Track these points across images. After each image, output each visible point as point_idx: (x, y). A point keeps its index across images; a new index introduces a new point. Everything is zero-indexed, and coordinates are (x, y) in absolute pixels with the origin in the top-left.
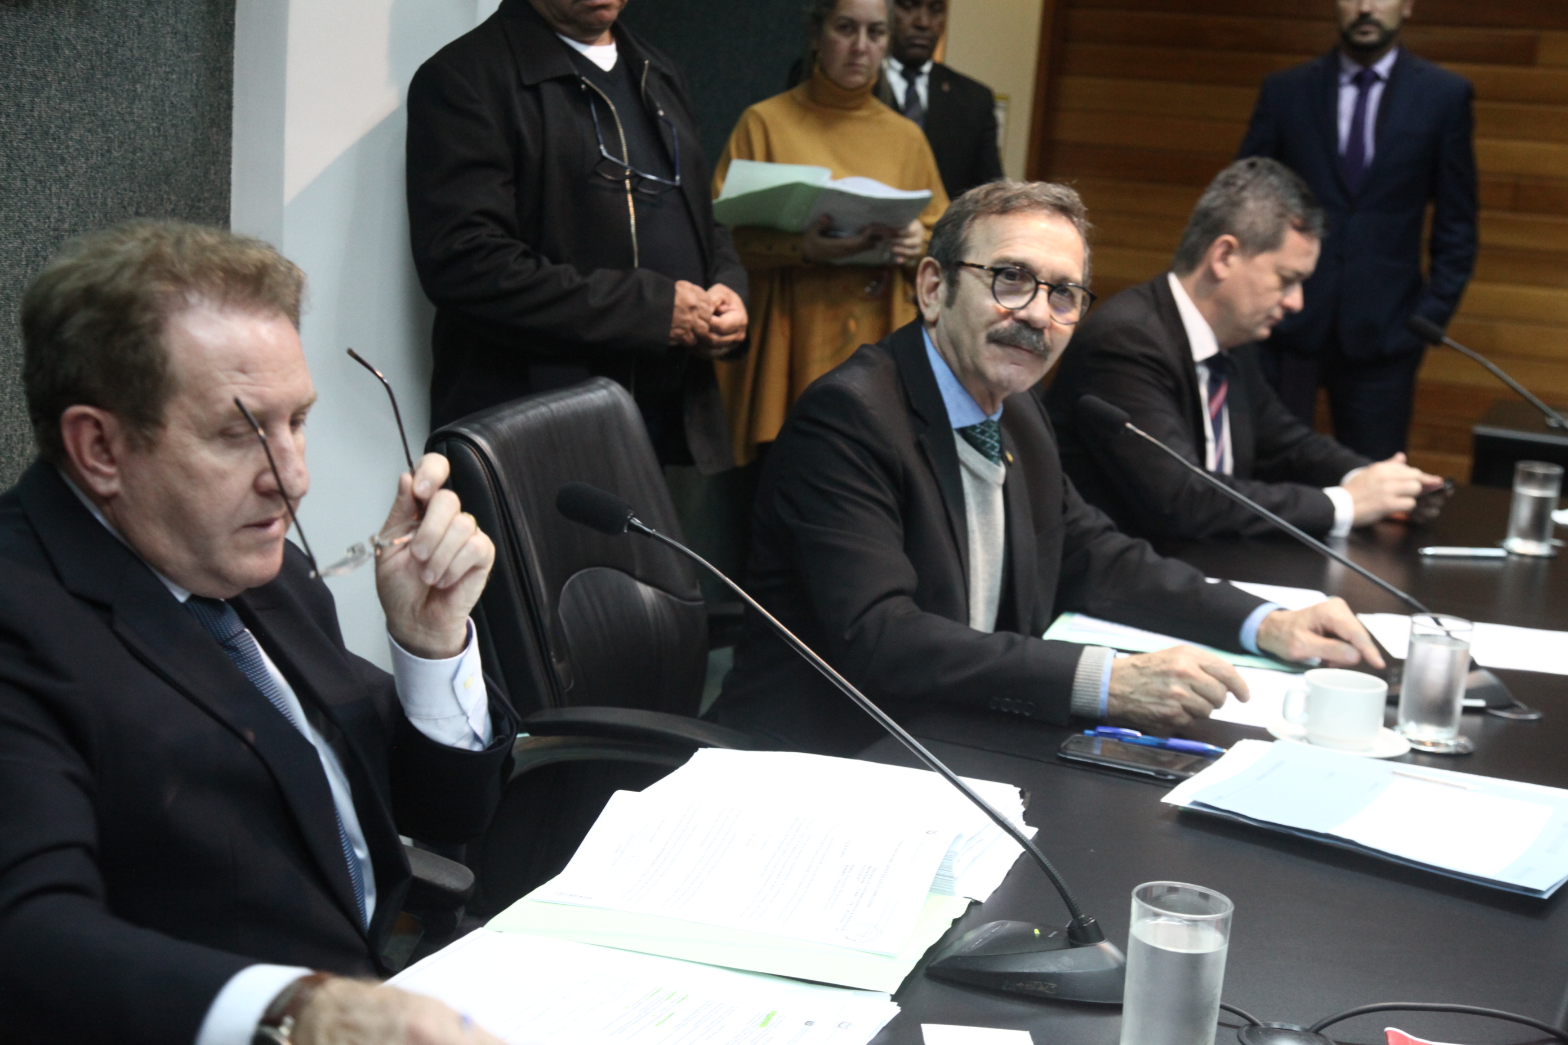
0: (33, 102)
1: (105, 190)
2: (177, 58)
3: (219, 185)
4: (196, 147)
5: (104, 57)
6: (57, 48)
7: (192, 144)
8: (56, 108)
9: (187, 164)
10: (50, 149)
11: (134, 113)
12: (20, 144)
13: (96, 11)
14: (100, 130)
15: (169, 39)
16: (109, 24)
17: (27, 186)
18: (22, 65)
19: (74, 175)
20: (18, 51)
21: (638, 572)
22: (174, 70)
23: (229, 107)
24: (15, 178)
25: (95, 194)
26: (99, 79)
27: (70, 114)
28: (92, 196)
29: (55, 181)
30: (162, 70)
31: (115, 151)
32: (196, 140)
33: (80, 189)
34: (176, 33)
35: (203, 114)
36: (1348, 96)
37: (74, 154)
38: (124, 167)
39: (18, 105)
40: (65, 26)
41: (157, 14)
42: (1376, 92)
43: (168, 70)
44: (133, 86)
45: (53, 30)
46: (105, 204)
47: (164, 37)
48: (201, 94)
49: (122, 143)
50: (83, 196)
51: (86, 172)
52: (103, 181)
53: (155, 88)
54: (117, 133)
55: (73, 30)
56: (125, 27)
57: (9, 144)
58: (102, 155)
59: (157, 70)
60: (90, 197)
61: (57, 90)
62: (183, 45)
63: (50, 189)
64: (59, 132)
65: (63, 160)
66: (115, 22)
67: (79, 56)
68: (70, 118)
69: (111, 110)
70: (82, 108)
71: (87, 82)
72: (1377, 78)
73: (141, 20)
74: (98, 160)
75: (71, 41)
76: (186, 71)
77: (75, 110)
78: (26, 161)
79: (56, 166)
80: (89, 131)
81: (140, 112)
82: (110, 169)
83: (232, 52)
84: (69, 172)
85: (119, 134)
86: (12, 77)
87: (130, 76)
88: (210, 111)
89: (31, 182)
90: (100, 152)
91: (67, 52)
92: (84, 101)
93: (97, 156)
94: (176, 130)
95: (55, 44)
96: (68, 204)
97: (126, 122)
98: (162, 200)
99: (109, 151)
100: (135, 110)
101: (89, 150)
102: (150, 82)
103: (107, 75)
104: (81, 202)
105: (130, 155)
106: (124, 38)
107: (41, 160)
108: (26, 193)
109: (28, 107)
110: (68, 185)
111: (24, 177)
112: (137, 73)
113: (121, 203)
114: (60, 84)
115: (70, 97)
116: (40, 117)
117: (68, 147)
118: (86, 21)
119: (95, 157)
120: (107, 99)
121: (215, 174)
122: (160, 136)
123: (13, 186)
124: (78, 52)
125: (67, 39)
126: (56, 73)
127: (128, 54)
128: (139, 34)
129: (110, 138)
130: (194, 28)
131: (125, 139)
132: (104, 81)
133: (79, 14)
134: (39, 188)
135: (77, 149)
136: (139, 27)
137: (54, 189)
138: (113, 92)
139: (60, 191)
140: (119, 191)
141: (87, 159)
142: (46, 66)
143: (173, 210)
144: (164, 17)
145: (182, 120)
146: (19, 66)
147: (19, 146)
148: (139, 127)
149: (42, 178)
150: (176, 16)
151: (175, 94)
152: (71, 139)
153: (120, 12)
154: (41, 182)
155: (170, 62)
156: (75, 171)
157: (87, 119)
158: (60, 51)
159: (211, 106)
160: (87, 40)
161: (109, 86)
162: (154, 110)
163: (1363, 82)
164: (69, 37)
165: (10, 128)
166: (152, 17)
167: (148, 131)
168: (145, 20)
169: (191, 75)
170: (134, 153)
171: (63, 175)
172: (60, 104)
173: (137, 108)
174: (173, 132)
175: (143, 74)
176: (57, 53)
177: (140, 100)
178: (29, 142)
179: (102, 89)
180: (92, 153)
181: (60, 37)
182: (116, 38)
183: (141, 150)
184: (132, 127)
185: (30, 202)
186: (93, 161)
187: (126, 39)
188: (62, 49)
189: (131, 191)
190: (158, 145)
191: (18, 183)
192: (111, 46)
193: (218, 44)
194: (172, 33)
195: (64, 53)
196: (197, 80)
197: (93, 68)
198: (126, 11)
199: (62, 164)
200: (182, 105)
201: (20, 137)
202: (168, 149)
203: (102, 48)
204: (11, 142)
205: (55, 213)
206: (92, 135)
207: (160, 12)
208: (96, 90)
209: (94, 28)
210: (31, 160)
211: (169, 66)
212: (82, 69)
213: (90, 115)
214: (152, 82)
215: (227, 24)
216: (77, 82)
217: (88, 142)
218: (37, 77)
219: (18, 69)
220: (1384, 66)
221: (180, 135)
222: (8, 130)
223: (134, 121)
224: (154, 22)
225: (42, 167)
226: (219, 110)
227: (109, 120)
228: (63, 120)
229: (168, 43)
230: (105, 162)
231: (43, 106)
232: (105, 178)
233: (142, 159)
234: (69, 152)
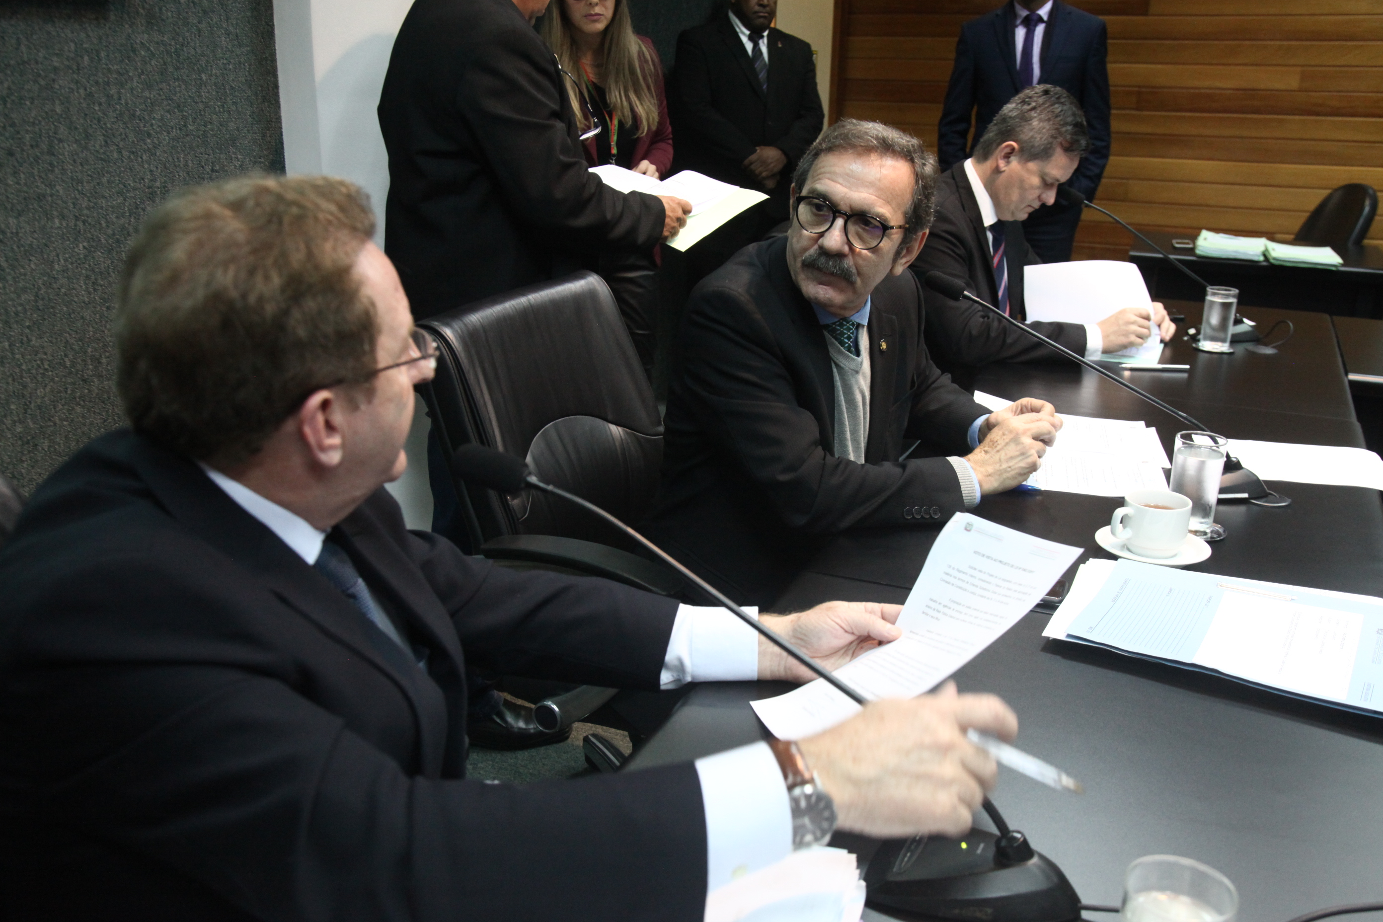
0: (119, 93)
1: (186, 155)
2: (231, 53)
3: (274, 144)
4: (254, 118)
5: (173, 55)
6: (134, 50)
7: (250, 116)
8: (138, 96)
9: (248, 131)
10: (138, 127)
11: (202, 96)
12: (113, 126)
13: (163, 20)
14: (176, 110)
15: (223, 38)
16: (174, 29)
17: (122, 156)
18: (107, 65)
19: (159, 146)
20: (103, 54)
21: (610, 417)
22: (230, 62)
23: (276, 87)
24: (112, 151)
25: (178, 159)
26: (170, 72)
27: (150, 100)
28: (176, 160)
29: (144, 151)
30: (220, 63)
31: (190, 125)
32: (253, 112)
33: (166, 155)
34: (228, 35)
35: (256, 93)
36: (1020, 33)
37: (158, 130)
38: (199, 137)
39: (108, 96)
40: (138, 33)
41: (212, 20)
42: (1040, 30)
43: (225, 62)
44: (199, 76)
45: (130, 37)
46: (186, 165)
47: (220, 37)
48: (253, 78)
49: (194, 121)
50: (169, 161)
51: (169, 143)
52: (184, 148)
53: (216, 76)
54: (190, 112)
55: (146, 36)
56: (188, 31)
57: (104, 126)
58: (180, 129)
59: (217, 62)
60: (174, 161)
61: (138, 83)
62: (236, 42)
63: (141, 158)
64: (143, 114)
65: (149, 135)
66: (179, 28)
67: (153, 55)
68: (151, 103)
69: (184, 95)
70: (160, 95)
71: (162, 75)
72: (1040, 20)
73: (200, 26)
74: (177, 133)
75: (145, 44)
76: (240, 62)
77: (154, 96)
78: (119, 138)
79: (143, 140)
80: (168, 111)
81: (207, 95)
82: (188, 138)
83: (274, 46)
84: (155, 143)
85: (192, 112)
86: (100, 74)
87: (196, 68)
88: (262, 91)
89: (125, 153)
90: (178, 126)
91: (143, 53)
92: (161, 89)
93: (176, 129)
94: (236, 106)
95: (132, 47)
96: (157, 168)
97: (196, 103)
98: (232, 159)
99: (185, 126)
100: (203, 94)
101: (169, 126)
102: (211, 72)
103: (177, 69)
104: (168, 165)
105: (203, 128)
106: (187, 40)
107: (132, 137)
108: (123, 162)
109: (116, 97)
110: (155, 154)
111: (119, 150)
112: (201, 66)
113: (199, 164)
114: (140, 77)
115: (149, 86)
116: (127, 104)
117: (152, 125)
118: (155, 28)
119: (174, 130)
120: (180, 86)
121: (270, 137)
122: (224, 111)
123: (112, 157)
124: (151, 52)
125: (142, 43)
126: (136, 69)
127: (193, 52)
128: (199, 36)
129: (185, 115)
130: (243, 29)
131: (197, 116)
132: (176, 73)
133: (148, 23)
134: (132, 157)
135: (159, 126)
136: (199, 31)
137: (144, 157)
138: (184, 81)
139: (150, 158)
140: (197, 155)
141: (168, 133)
142: (127, 65)
143: (241, 166)
144: (218, 23)
145: (240, 99)
146: (104, 66)
147: (112, 127)
148: (207, 106)
149: (134, 150)
150: (227, 21)
151: (233, 80)
152: (154, 118)
153: (182, 20)
154: (133, 153)
155: (226, 56)
156: (160, 142)
157: (165, 103)
158: (137, 52)
159: (262, 86)
160: (157, 43)
161: (180, 77)
162: (217, 92)
163: (1030, 23)
164: (143, 41)
165: (104, 114)
166: (209, 23)
167: (215, 108)
168: (203, 26)
169: (244, 65)
170: (205, 126)
171: (150, 146)
172: (142, 92)
173: (204, 92)
174: (234, 108)
175: (206, 66)
176: (135, 54)
177: (205, 86)
178: (120, 123)
179: (174, 79)
180: (172, 128)
181: (135, 42)
182: (181, 39)
183: (211, 123)
184: (201, 106)
185: (127, 168)
186: (174, 133)
187: (190, 40)
188: (139, 51)
189: (206, 154)
190: (223, 119)
191: (116, 155)
192: (178, 46)
193: (262, 40)
194: (226, 34)
195: (141, 54)
196: (249, 68)
197: (165, 64)
198: (187, 19)
199: (149, 138)
200: (239, 87)
201: (113, 120)
202: (232, 121)
203: (171, 48)
204: (105, 124)
205: (147, 175)
206: (170, 114)
207: (215, 19)
208: (170, 80)
209: (162, 33)
210: (124, 136)
211: (226, 59)
212: (156, 65)
213: (167, 99)
214: (214, 71)
215: (268, 25)
216: (153, 75)
217: (167, 119)
218: (121, 74)
219: (104, 68)
220: (1044, 12)
221: (240, 110)
222: (102, 115)
223: (202, 102)
224: (210, 27)
225: (133, 142)
226: (269, 90)
227: (183, 103)
228: (146, 106)
229: (224, 41)
230: (183, 134)
231: (128, 95)
232: (184, 146)
233: (212, 130)
234: (153, 129)
